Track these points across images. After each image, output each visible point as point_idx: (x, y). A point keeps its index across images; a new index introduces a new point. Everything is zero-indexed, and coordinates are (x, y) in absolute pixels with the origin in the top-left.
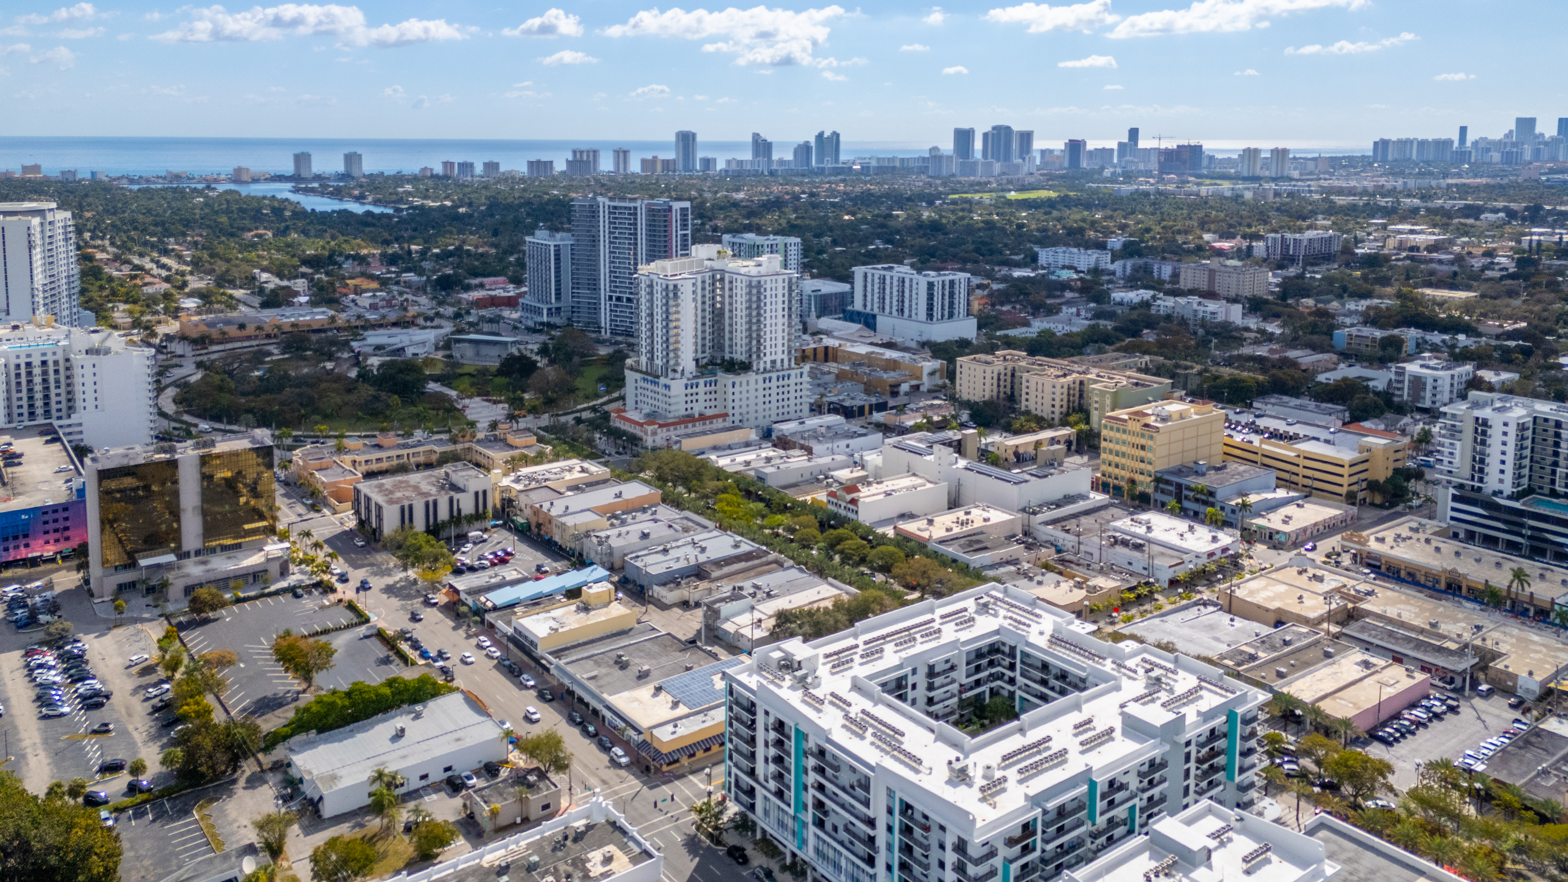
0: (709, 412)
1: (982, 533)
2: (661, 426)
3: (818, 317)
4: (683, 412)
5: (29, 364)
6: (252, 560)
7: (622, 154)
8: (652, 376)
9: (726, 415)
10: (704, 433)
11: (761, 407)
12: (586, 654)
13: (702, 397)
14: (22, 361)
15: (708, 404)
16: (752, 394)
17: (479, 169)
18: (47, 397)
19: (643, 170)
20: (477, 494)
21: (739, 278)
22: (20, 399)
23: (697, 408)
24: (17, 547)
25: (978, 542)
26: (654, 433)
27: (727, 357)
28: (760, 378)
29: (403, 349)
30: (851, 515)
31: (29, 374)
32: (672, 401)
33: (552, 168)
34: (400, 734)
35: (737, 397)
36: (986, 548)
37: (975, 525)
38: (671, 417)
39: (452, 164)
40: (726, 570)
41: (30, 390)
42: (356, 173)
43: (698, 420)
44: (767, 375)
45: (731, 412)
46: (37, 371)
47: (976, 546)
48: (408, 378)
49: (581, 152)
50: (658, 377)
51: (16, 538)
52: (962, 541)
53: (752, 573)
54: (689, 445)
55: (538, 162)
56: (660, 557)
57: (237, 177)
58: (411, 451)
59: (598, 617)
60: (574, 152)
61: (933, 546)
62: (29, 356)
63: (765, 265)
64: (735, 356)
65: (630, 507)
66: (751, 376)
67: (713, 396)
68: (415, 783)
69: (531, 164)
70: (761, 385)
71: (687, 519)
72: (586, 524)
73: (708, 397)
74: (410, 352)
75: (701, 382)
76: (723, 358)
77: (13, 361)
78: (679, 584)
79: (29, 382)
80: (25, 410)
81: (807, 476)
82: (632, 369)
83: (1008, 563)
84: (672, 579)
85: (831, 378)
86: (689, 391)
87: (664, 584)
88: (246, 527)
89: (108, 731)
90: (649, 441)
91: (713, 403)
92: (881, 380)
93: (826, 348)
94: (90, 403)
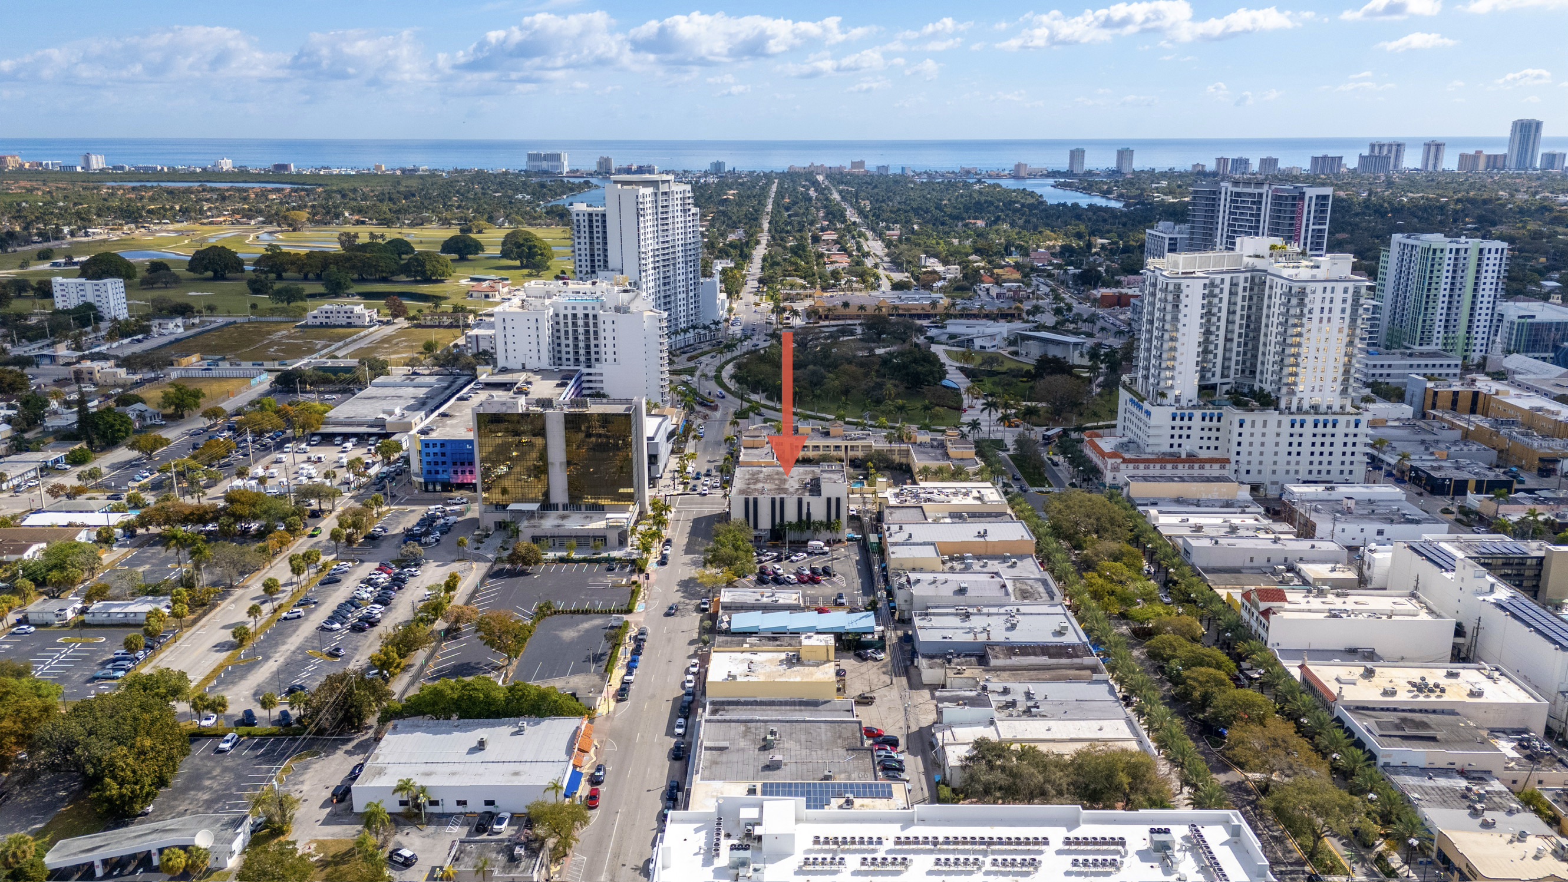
0: (1204, 454)
1: (1453, 713)
2: (1125, 461)
3: (1508, 352)
4: (1168, 449)
5: (574, 316)
6: (598, 524)
7: (1434, 148)
8: (1139, 399)
9: (1228, 461)
10: (1170, 479)
11: (1283, 458)
12: (744, 717)
13: (1196, 433)
14: (569, 312)
15: (1205, 443)
16: (1270, 439)
17: (1255, 166)
18: (588, 347)
19: (1459, 168)
20: (829, 500)
21: (1280, 281)
22: (567, 346)
23: (1188, 447)
24: (463, 472)
25: (1424, 725)
26: (1116, 469)
27: (1256, 388)
28: (1286, 419)
29: (972, 340)
30: (1261, 631)
31: (575, 324)
32: (1151, 432)
33: (1340, 165)
34: (481, 745)
35: (1245, 439)
36: (1433, 739)
37: (1446, 698)
38: (1149, 452)
39: (1226, 160)
40: (1016, 660)
41: (576, 339)
42: (1125, 170)
43: (1184, 461)
44: (1298, 418)
45: (1233, 458)
46: (580, 322)
47: (1408, 732)
48: (920, 368)
49: (1381, 146)
50: (1142, 400)
51: (462, 464)
52: (1392, 717)
53: (1047, 674)
54: (1138, 490)
55: (1325, 157)
56: (956, 622)
57: (1016, 175)
58: (849, 443)
59: (797, 675)
60: (1373, 146)
61: (1340, 710)
62: (574, 308)
63: (1324, 267)
64: (1264, 386)
65: (990, 551)
66: (1272, 416)
67: (1214, 434)
68: (450, 807)
69: (1315, 160)
70: (1286, 428)
71: (1044, 582)
72: (914, 559)
73: (1206, 434)
74: (978, 343)
75: (1198, 414)
76: (1251, 387)
77: (562, 312)
78: (949, 661)
79: (575, 331)
80: (571, 356)
81: (1260, 561)
82: (1125, 387)
83: (1463, 773)
84: (944, 653)
85: (1457, 434)
86: (1178, 422)
87: (931, 657)
88: (621, 490)
89: (337, 656)
90: (1108, 478)
91: (1213, 443)
92: (1529, 449)
93: (1476, 394)
94: (610, 356)
